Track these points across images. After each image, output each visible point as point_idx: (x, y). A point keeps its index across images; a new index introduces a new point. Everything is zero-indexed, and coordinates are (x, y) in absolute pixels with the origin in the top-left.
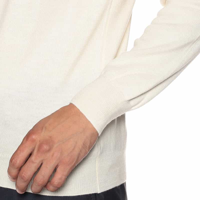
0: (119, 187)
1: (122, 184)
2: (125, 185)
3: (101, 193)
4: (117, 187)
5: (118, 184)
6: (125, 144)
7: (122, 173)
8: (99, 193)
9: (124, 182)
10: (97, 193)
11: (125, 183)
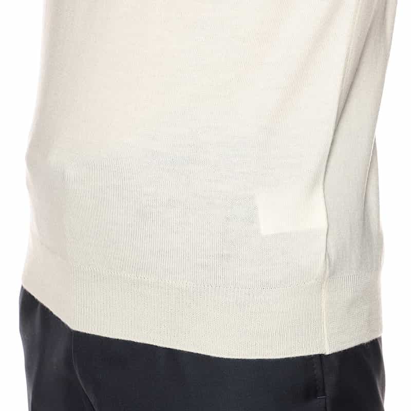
0: (368, 345)
1: (374, 340)
2: (379, 342)
3: (331, 354)
4: (364, 344)
5: (366, 340)
6: (381, 260)
7: (374, 316)
8: (327, 353)
9: (379, 336)
10: (324, 355)
11: (380, 338)
